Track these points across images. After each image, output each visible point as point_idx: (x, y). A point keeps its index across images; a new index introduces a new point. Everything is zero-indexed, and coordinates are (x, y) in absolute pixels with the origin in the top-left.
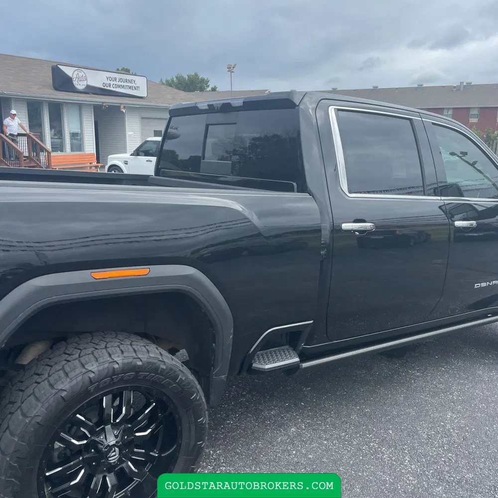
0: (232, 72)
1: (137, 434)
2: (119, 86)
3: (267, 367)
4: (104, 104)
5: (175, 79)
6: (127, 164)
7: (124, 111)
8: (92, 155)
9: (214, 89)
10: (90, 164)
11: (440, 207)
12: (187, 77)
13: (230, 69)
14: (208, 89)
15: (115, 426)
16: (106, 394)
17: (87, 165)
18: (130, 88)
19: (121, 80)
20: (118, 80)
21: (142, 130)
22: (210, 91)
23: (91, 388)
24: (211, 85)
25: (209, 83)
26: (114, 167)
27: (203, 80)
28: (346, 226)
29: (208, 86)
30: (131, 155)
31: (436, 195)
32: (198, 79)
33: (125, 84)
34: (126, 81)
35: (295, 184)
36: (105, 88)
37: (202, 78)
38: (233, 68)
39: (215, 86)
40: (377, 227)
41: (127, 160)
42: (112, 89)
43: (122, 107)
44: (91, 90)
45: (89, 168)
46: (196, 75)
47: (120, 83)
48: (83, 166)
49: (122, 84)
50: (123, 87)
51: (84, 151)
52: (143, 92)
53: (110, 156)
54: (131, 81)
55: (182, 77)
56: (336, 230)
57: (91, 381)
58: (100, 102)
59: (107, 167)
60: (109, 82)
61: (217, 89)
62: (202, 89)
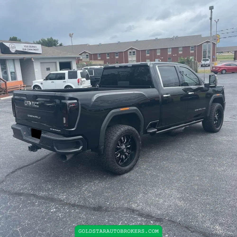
0: (72, 37)
1: (128, 146)
2: (30, 49)
3: (151, 131)
4: (25, 58)
5: (41, 41)
6: (42, 84)
7: (34, 60)
8: (20, 81)
9: (61, 45)
10: (21, 85)
11: (182, 89)
12: (47, 40)
13: (71, 36)
14: (58, 45)
15: (124, 144)
16: (122, 137)
17: (19, 86)
18: (35, 50)
19: (30, 47)
20: (29, 47)
21: (41, 68)
22: (59, 45)
23: (122, 133)
24: (59, 43)
25: (58, 42)
26: (36, 86)
27: (55, 41)
28: (164, 96)
29: (58, 43)
30: (44, 80)
31: (179, 86)
32: (53, 40)
33: (32, 48)
34: (33, 47)
35: (151, 86)
36: (24, 51)
37: (54, 40)
38: (72, 35)
39: (61, 43)
40: (171, 96)
41: (42, 82)
42: (27, 51)
43: (32, 59)
44: (18, 52)
45: (20, 87)
46: (51, 38)
47: (30, 48)
48: (17, 87)
49: (31, 48)
50: (31, 50)
51: (17, 80)
52: (40, 51)
53: (33, 81)
54: (34, 47)
55: (45, 40)
56: (162, 97)
57: (122, 132)
58: (23, 57)
59: (32, 86)
60: (25, 48)
61: (62, 45)
62: (55, 45)
